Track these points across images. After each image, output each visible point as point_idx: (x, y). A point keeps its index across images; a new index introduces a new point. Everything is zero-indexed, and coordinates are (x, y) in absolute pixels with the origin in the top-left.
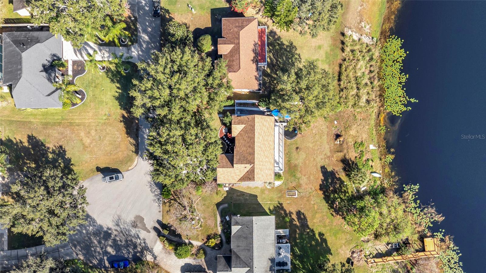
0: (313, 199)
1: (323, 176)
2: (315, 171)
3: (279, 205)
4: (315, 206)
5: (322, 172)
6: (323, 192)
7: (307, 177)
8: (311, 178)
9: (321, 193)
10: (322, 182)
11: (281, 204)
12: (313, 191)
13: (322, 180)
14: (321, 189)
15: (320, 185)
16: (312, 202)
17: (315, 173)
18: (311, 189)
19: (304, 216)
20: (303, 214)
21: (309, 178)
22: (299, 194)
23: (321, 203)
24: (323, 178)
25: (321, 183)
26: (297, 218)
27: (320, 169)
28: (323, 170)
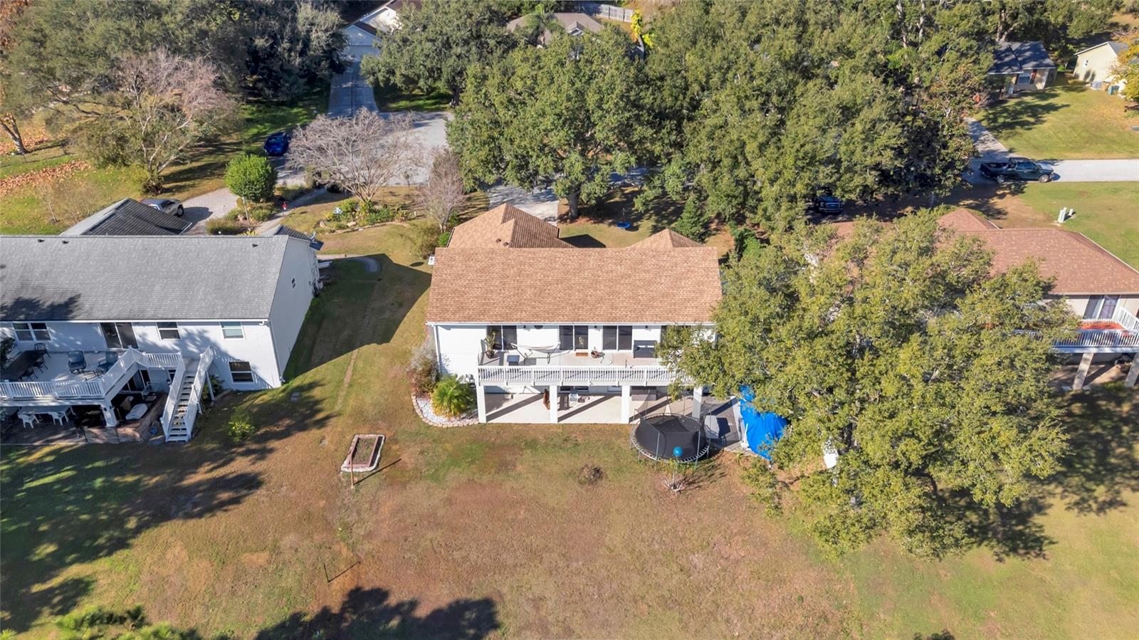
0: (307, 542)
1: (436, 614)
2: (465, 559)
3: (320, 416)
4: (261, 559)
5: (459, 608)
6: (336, 610)
7: (441, 513)
8: (430, 535)
9: (334, 598)
10: (400, 605)
11: (321, 423)
12: (353, 548)
13: (413, 604)
14: (357, 597)
15: (379, 595)
16: (288, 540)
17: (457, 555)
18: (369, 535)
19: (223, 505)
20: (236, 501)
21: (432, 520)
22: (356, 479)
23: (268, 596)
24: (422, 612)
25: (393, 601)
26: (223, 477)
27: (476, 596)
28: (470, 615)
